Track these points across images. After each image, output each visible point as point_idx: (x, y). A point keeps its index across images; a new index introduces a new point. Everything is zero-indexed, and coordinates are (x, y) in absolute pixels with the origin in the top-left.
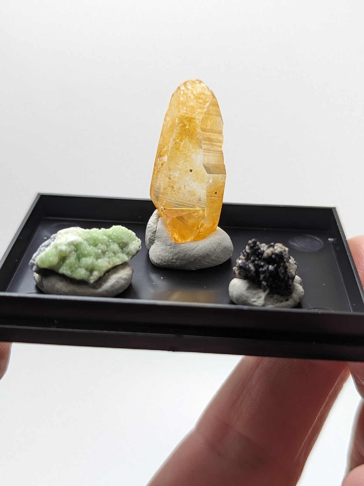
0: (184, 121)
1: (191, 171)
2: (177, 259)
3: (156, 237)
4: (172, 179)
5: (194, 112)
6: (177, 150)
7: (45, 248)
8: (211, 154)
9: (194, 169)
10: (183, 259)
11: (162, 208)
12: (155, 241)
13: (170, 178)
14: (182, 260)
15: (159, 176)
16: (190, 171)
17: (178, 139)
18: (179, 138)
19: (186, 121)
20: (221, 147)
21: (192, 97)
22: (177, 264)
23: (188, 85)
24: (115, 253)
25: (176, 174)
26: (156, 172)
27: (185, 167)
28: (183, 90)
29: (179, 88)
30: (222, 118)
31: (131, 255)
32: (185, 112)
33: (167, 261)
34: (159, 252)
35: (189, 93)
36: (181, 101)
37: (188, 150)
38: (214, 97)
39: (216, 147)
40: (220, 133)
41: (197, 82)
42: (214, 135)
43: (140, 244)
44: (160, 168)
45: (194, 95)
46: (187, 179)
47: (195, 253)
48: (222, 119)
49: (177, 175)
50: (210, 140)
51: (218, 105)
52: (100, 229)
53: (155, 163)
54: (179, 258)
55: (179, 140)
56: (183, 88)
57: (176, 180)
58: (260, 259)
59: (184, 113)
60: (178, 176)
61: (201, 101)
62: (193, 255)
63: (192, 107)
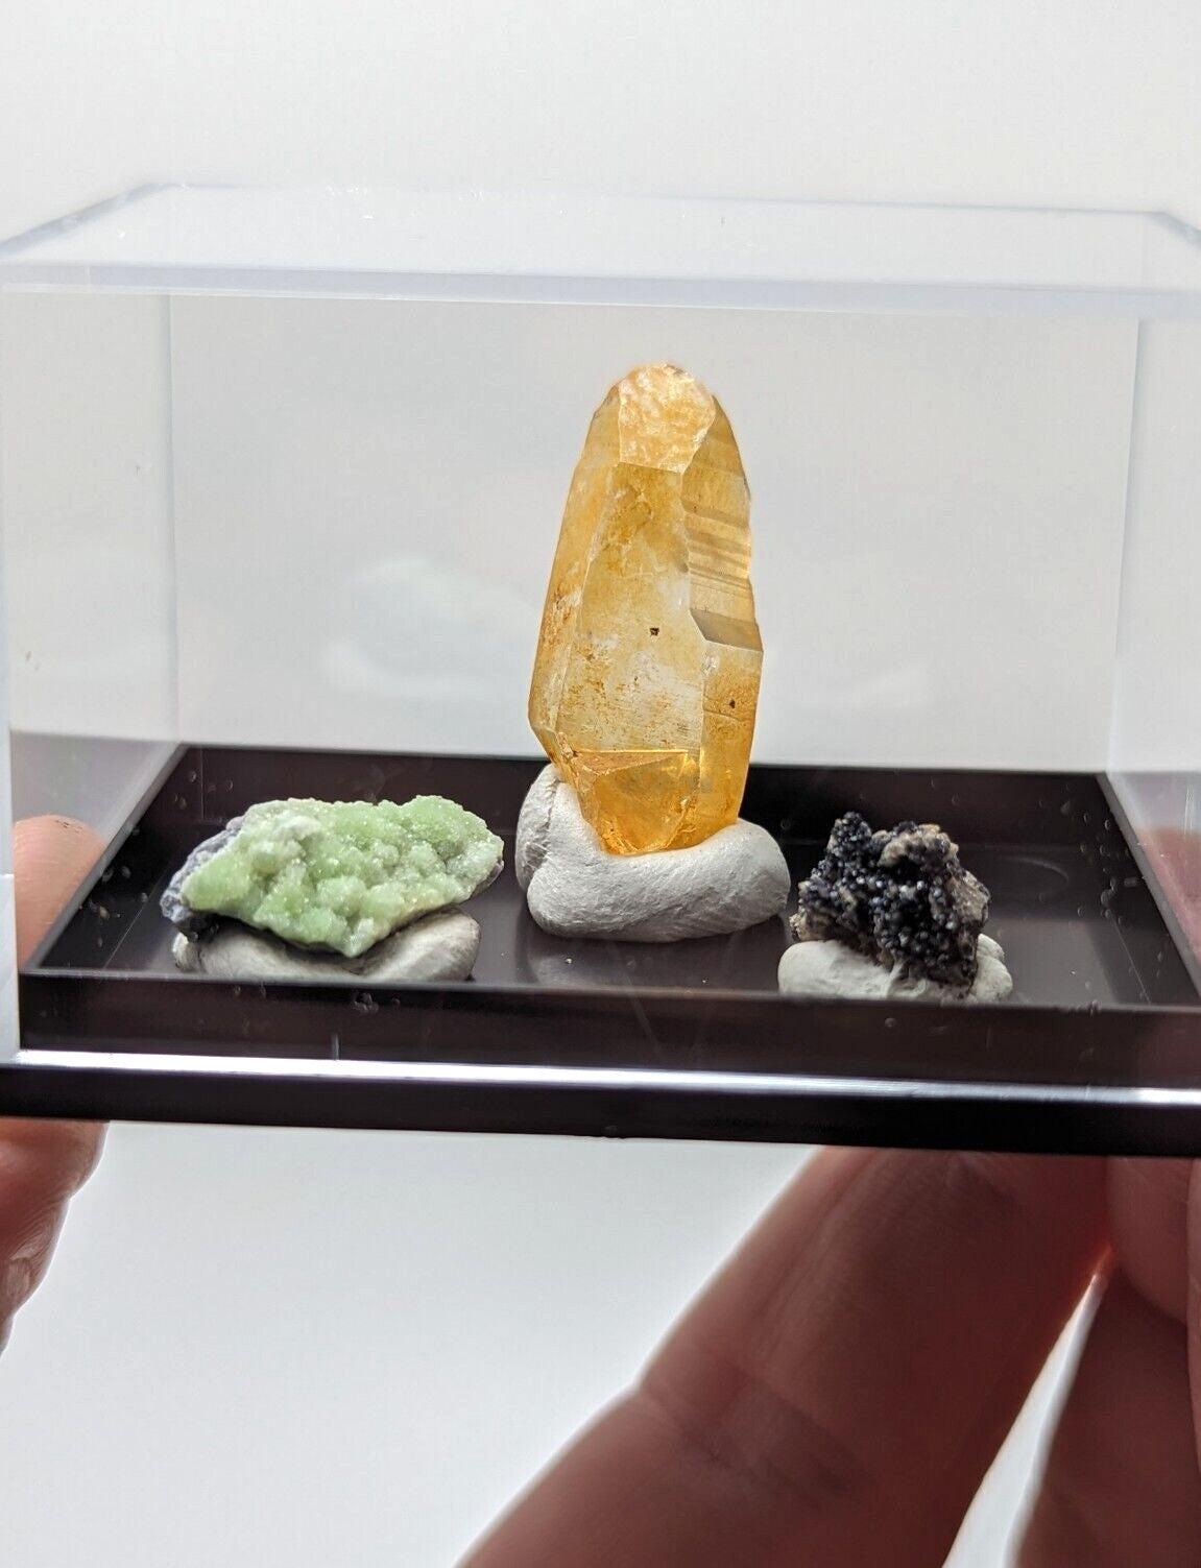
0: (631, 483)
1: (655, 631)
2: (614, 906)
3: (547, 843)
4: (597, 657)
5: (661, 456)
6: (610, 568)
7: (209, 855)
8: (715, 582)
9: (663, 626)
10: (634, 905)
11: (568, 750)
12: (546, 856)
13: (591, 655)
14: (630, 908)
15: (557, 654)
16: (653, 634)
17: (613, 534)
18: (616, 532)
19: (638, 480)
20: (744, 566)
21: (655, 413)
22: (615, 920)
23: (641, 381)
24: (423, 873)
25: (609, 642)
26: (546, 644)
27: (635, 622)
28: (628, 396)
29: (614, 391)
30: (745, 480)
31: (472, 880)
32: (635, 454)
33: (584, 912)
34: (559, 888)
35: (646, 401)
36: (621, 423)
37: (646, 569)
38: (720, 411)
39: (729, 565)
40: (743, 524)
41: (670, 372)
42: (722, 528)
43: (501, 854)
44: (559, 630)
45: (661, 407)
46: (644, 657)
47: (670, 885)
48: (746, 483)
49: (611, 645)
50: (709, 541)
51: (732, 436)
52: (376, 804)
53: (544, 619)
54: (622, 902)
55: (615, 538)
56: (625, 389)
57: (610, 660)
58: (872, 872)
59: (632, 457)
60: (616, 650)
61: (682, 424)
62: (667, 890)
63: (656, 441)
